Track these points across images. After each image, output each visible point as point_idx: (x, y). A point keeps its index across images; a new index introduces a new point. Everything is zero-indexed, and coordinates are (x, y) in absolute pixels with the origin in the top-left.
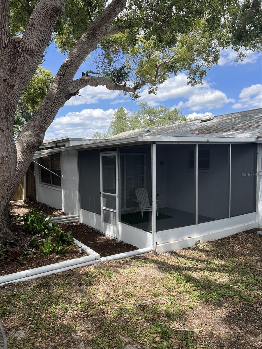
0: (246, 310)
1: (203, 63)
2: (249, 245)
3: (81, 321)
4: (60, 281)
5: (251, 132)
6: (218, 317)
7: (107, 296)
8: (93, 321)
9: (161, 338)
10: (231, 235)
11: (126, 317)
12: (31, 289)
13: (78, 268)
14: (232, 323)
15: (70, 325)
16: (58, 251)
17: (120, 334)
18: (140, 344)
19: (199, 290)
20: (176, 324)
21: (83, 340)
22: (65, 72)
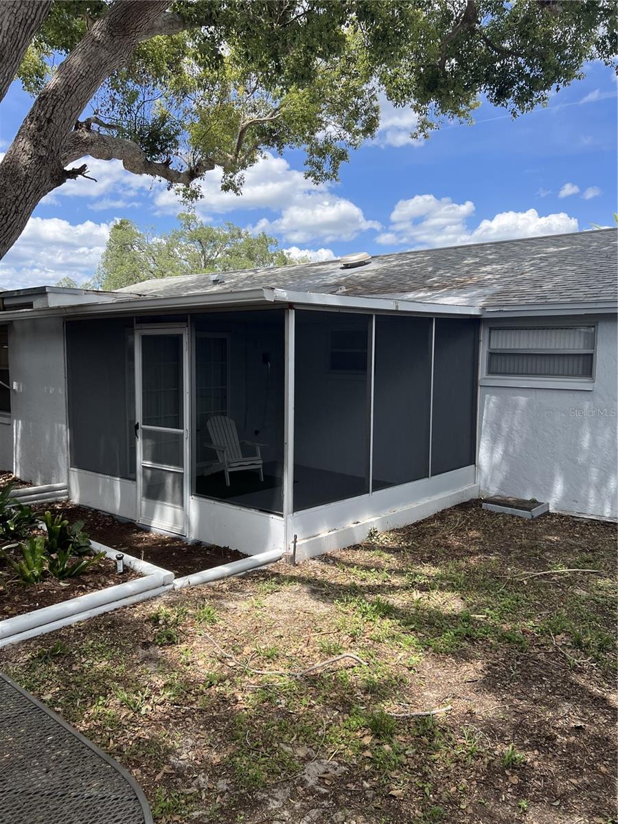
0: (518, 660)
1: (342, 133)
2: (474, 534)
3: (179, 726)
4: (92, 641)
5: (464, 295)
6: (470, 680)
7: (219, 664)
8: (209, 723)
9: (375, 738)
10: (431, 514)
11: (281, 703)
12: (23, 667)
13: (125, 607)
14: (500, 689)
15: (157, 738)
16: (63, 570)
17: (282, 742)
18: (335, 756)
19: (412, 630)
20: (392, 705)
21: (202, 769)
22: (52, 114)
